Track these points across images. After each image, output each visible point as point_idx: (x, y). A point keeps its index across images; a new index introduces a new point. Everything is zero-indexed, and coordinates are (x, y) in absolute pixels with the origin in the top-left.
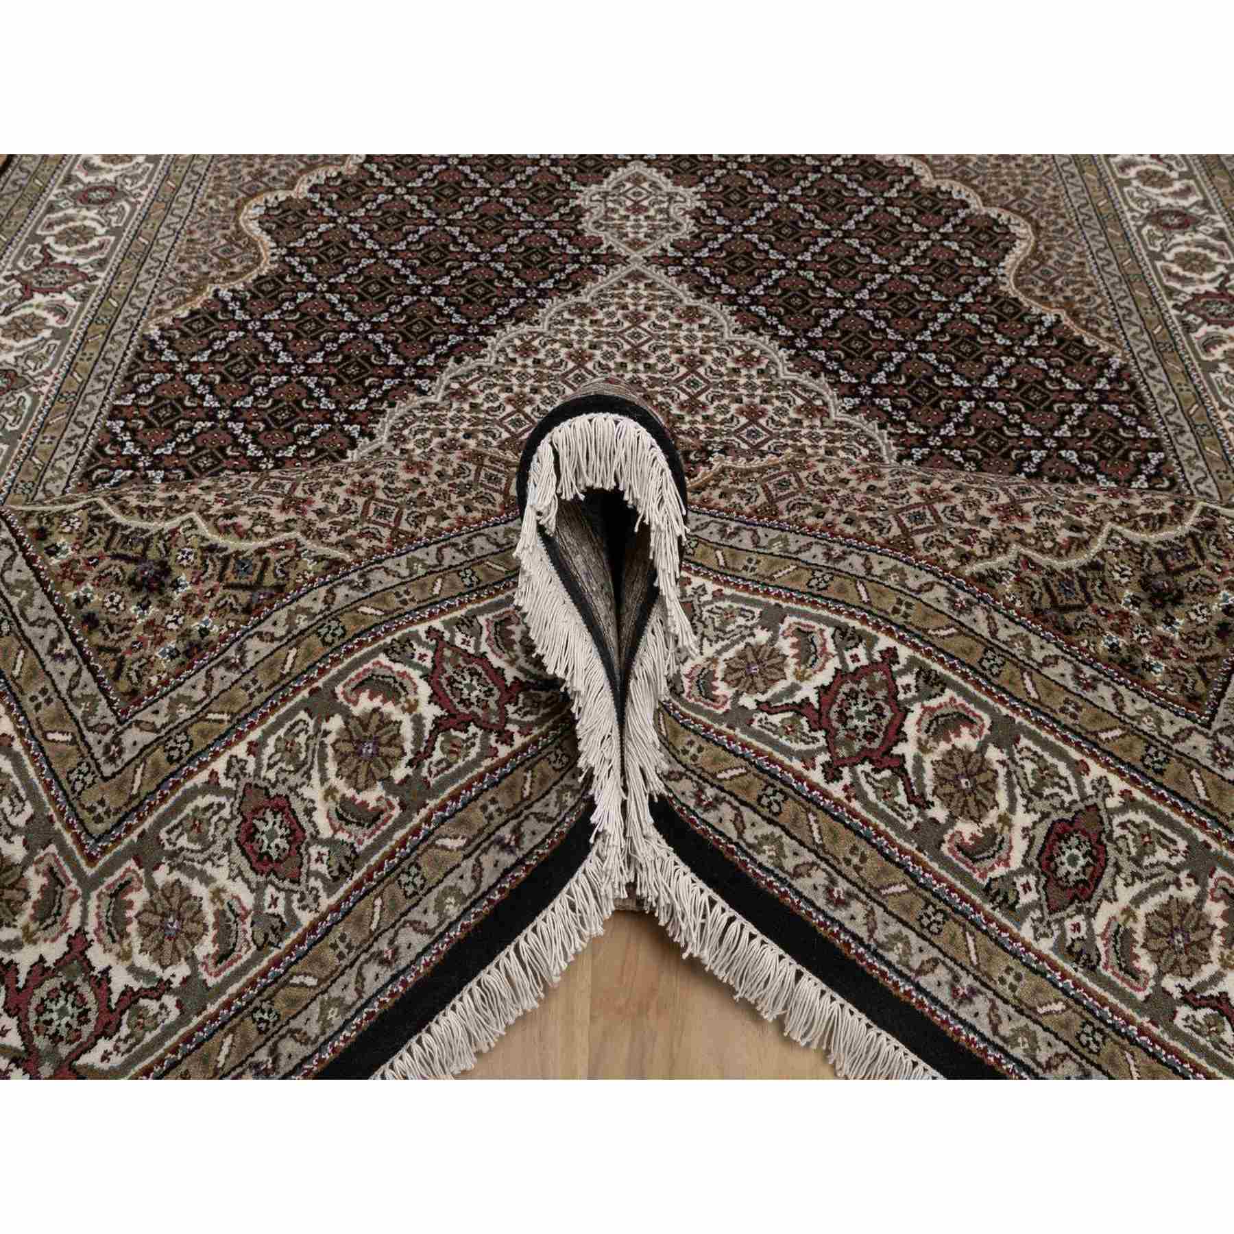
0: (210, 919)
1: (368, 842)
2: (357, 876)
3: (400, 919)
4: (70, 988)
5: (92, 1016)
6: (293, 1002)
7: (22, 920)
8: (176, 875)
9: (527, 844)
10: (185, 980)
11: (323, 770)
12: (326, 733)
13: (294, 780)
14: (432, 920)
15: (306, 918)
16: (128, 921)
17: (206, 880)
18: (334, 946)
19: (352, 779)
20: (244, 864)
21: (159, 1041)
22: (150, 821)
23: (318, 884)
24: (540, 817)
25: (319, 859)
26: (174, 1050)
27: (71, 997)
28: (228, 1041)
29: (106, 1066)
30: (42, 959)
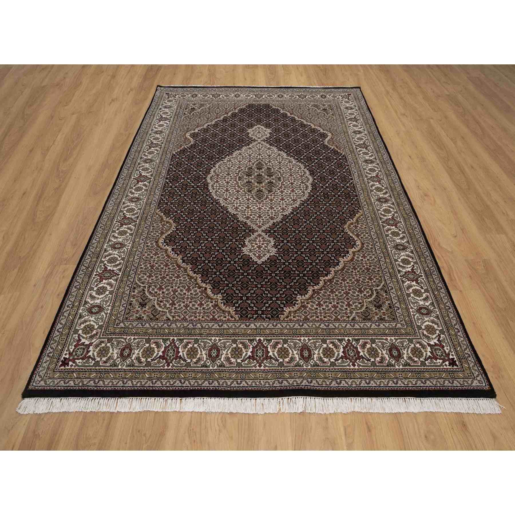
0: (108, 356)
1: (137, 365)
2: (131, 368)
3: (131, 379)
4: (84, 349)
5: (83, 355)
6: (107, 377)
7: (88, 335)
8: (110, 346)
10: (98, 361)
11: (140, 350)
12: (145, 345)
13: (135, 348)
14: (135, 383)
15: (120, 367)
16: (99, 347)
17: (113, 350)
18: (119, 374)
19: (143, 355)
20: (119, 353)
21: (87, 366)
22: (114, 336)
23: (126, 364)
25: (129, 361)
26: (88, 369)
27: (83, 351)
28: (95, 374)
29: (78, 364)
30: (85, 342)
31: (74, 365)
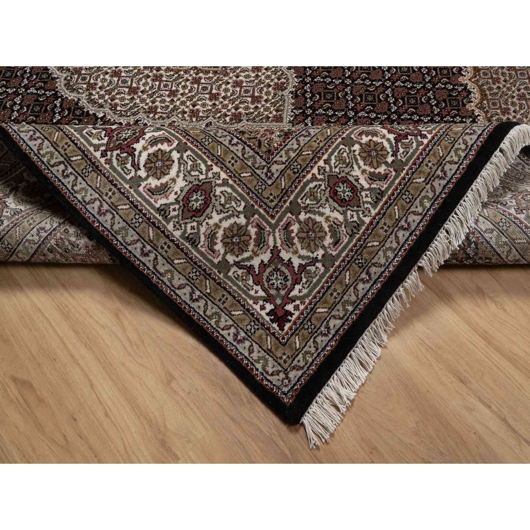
0: (327, 229)
1: (385, 186)
2: (384, 199)
3: (407, 212)
4: (277, 270)
5: (289, 278)
6: (370, 253)
7: (251, 247)
8: (308, 215)
9: (449, 175)
10: (323, 256)
11: (358, 164)
12: (354, 151)
13: (347, 170)
14: (420, 209)
15: (367, 220)
16: (293, 238)
17: (321, 214)
18: (382, 228)
19: (371, 165)
20: (336, 205)
21: (319, 281)
22: (292, 197)
23: (369, 206)
24: (451, 162)
25: (367, 196)
26: (327, 282)
27: (278, 273)
28: (348, 273)
29: (301, 294)
30: (262, 261)
31: (298, 302)
